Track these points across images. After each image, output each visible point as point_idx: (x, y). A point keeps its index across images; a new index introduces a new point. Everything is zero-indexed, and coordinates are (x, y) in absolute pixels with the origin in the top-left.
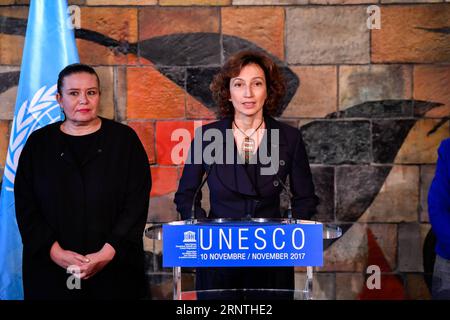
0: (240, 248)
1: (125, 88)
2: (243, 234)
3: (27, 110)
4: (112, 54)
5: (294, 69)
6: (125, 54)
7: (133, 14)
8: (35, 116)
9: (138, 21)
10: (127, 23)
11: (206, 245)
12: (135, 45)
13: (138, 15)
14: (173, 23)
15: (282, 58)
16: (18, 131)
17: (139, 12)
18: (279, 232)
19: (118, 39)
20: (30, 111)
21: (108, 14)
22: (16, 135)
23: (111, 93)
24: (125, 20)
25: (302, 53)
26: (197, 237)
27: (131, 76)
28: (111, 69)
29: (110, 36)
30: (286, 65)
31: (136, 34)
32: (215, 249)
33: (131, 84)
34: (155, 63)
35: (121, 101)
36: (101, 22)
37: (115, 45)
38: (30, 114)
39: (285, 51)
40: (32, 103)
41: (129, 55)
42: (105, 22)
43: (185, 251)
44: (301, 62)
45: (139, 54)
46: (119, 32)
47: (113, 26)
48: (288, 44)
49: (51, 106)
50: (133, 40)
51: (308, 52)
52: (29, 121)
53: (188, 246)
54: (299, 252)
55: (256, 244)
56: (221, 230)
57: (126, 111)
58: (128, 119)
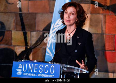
0: (35, 72)
1: (105, 22)
4: (102, 10)
6: (106, 10)
11: (25, 70)
12: (109, 6)
18: (47, 67)
23: (101, 24)
27: (107, 18)
28: (101, 15)
31: (109, 3)
33: (107, 21)
34: (115, 13)
35: (104, 27)
37: (102, 6)
40: (55, 24)
41: (107, 10)
45: (110, 10)
46: (104, 2)
50: (108, 5)
54: (52, 74)
55: (39, 71)
56: (30, 65)
57: (105, 31)
58: (106, 34)
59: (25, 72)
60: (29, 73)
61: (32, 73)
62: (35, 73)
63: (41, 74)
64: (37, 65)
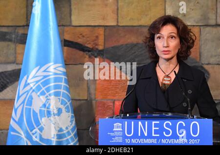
0: (153, 135)
2: (156, 125)
3: (26, 81)
4: (88, 57)
5: (206, 67)
6: (96, 57)
7: (101, 31)
8: (32, 85)
9: (105, 36)
10: (97, 37)
11: (129, 132)
12: (102, 51)
13: (104, 32)
14: (127, 36)
15: (198, 60)
16: (20, 94)
17: (105, 29)
18: (181, 124)
19: (91, 47)
20: (29, 81)
21: (85, 31)
22: (19, 97)
24: (97, 34)
25: (211, 56)
26: (123, 127)
29: (86, 45)
30: (201, 64)
31: (103, 44)
32: (135, 136)
35: (92, 87)
36: (80, 36)
37: (89, 51)
38: (29, 84)
39: (200, 55)
40: (30, 77)
42: (83, 36)
43: (114, 137)
44: (211, 62)
45: (104, 57)
46: (92, 43)
47: (88, 39)
48: (202, 50)
49: (43, 79)
50: (101, 48)
51: (215, 56)
52: (28, 88)
53: (116, 134)
54: (195, 138)
55: (164, 133)
56: (140, 123)
57: (95, 94)
58: (97, 99)
59: (131, 138)
60: (139, 138)
61: (146, 138)
62: (154, 138)
63: (170, 138)
64: (158, 122)
